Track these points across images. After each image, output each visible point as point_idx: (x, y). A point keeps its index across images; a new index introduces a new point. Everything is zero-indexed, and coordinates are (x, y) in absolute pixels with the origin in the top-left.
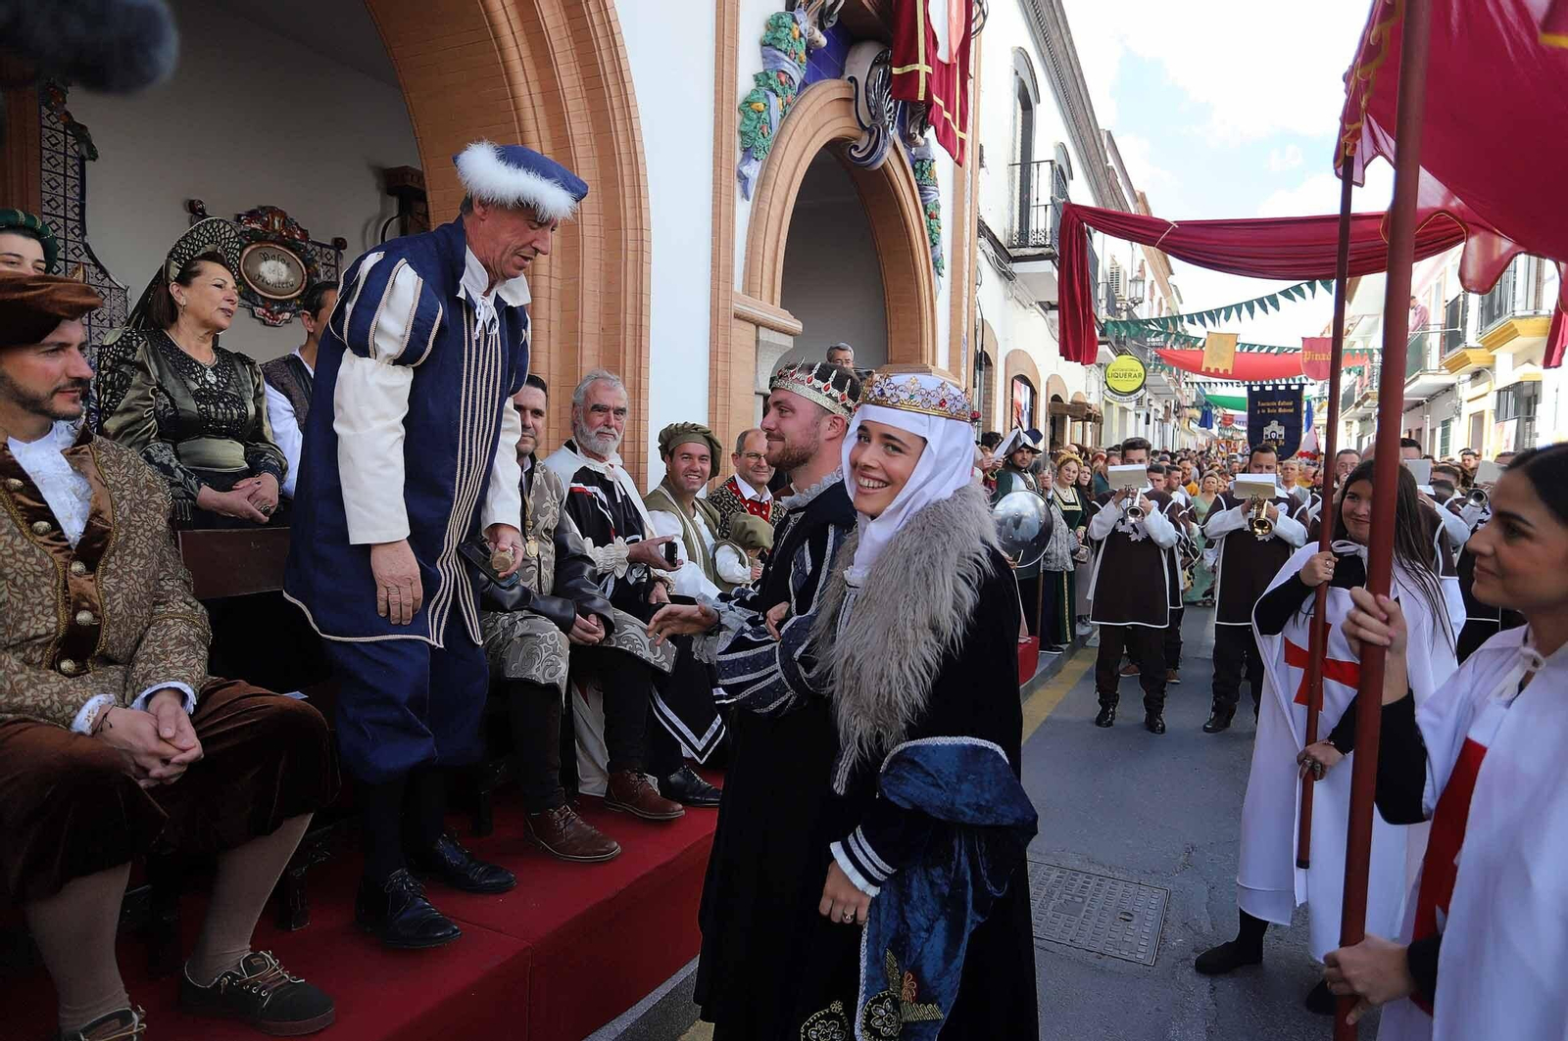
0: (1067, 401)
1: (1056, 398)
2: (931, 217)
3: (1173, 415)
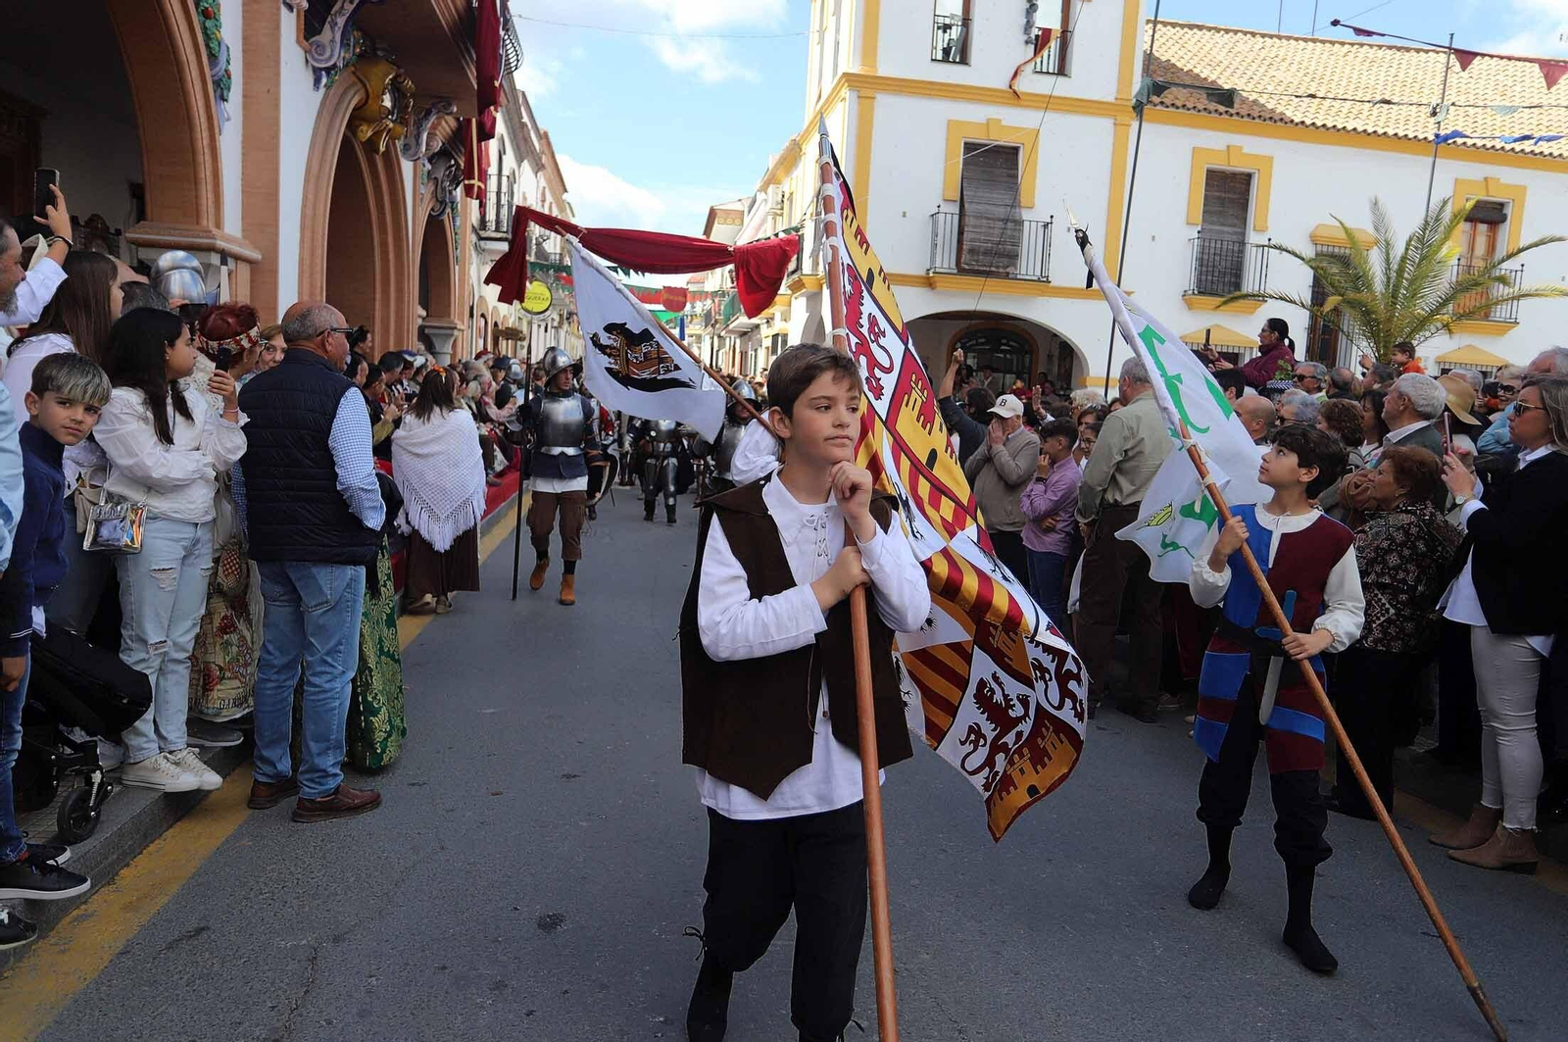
0: (504, 327)
1: (496, 324)
2: (456, 234)
3: (565, 321)
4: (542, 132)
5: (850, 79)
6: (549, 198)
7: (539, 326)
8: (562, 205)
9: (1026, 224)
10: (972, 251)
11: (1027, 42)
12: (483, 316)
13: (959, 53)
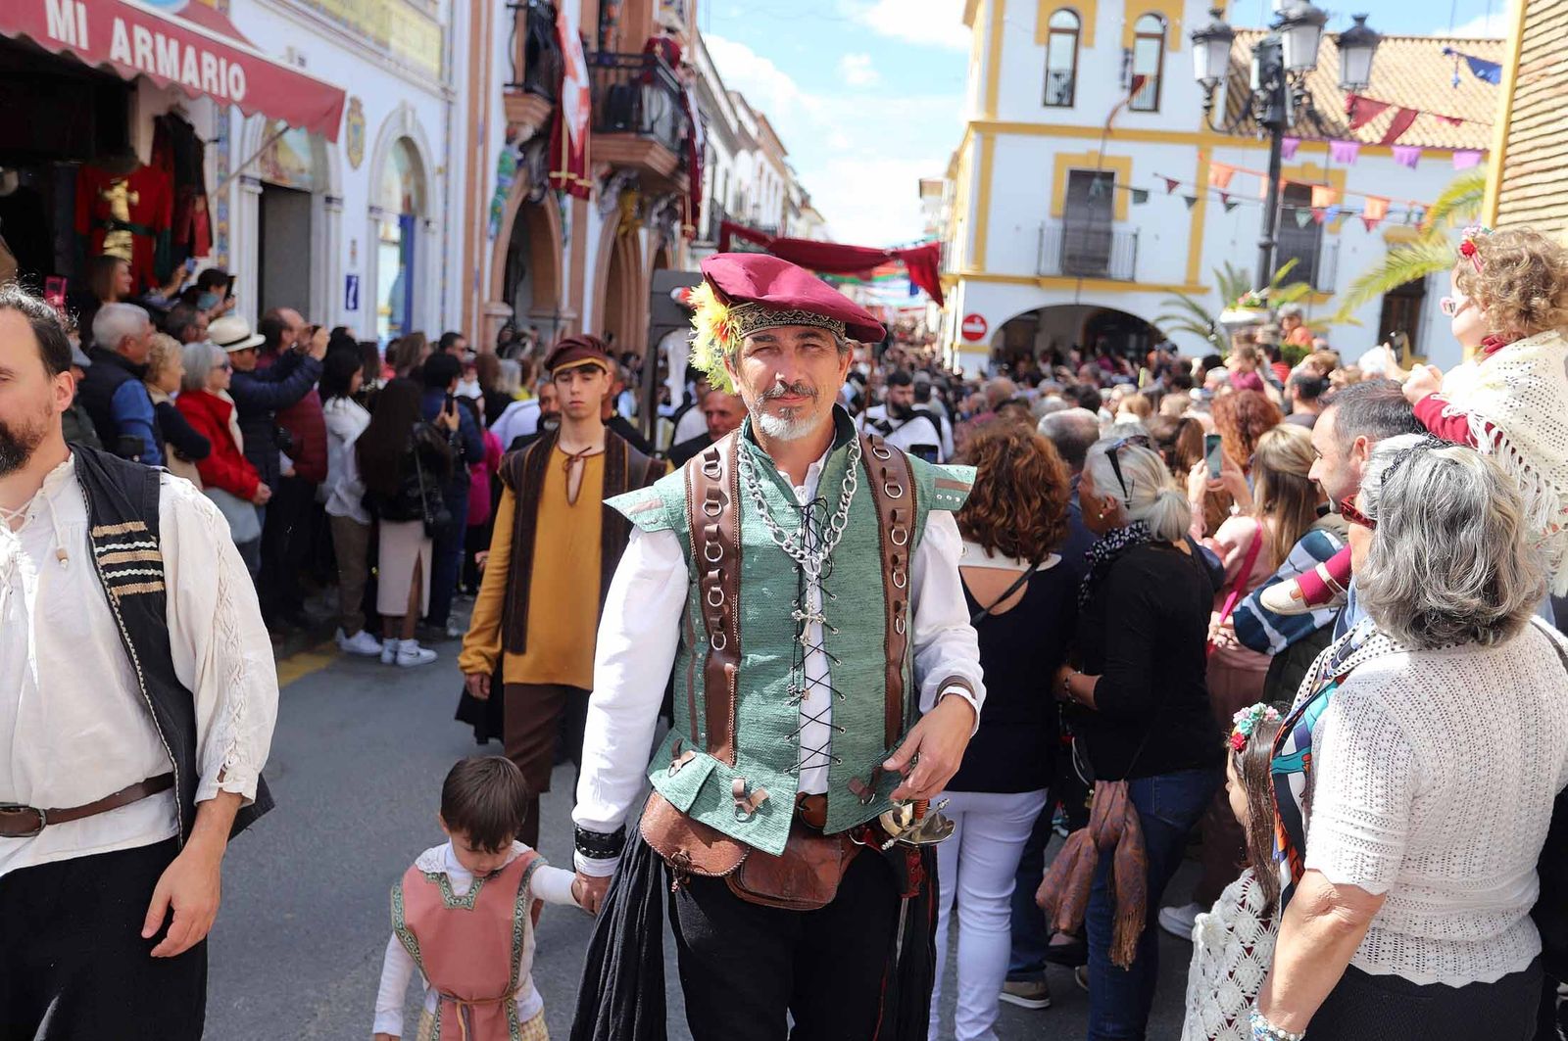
5: (975, 125)
9: (1116, 236)
10: (1071, 258)
11: (1124, 87)
13: (1066, 97)
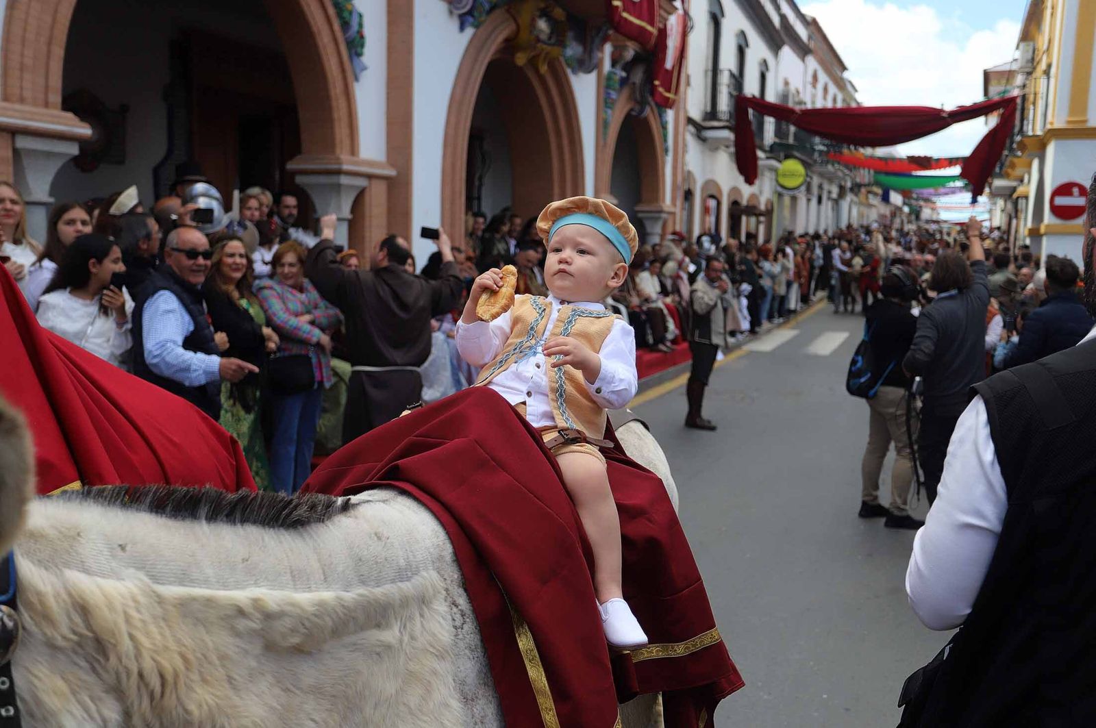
0: (744, 202)
1: (735, 203)
2: (664, 128)
4: (809, 19)
6: (823, 78)
7: (809, 200)
8: (841, 84)
12: (712, 197)
